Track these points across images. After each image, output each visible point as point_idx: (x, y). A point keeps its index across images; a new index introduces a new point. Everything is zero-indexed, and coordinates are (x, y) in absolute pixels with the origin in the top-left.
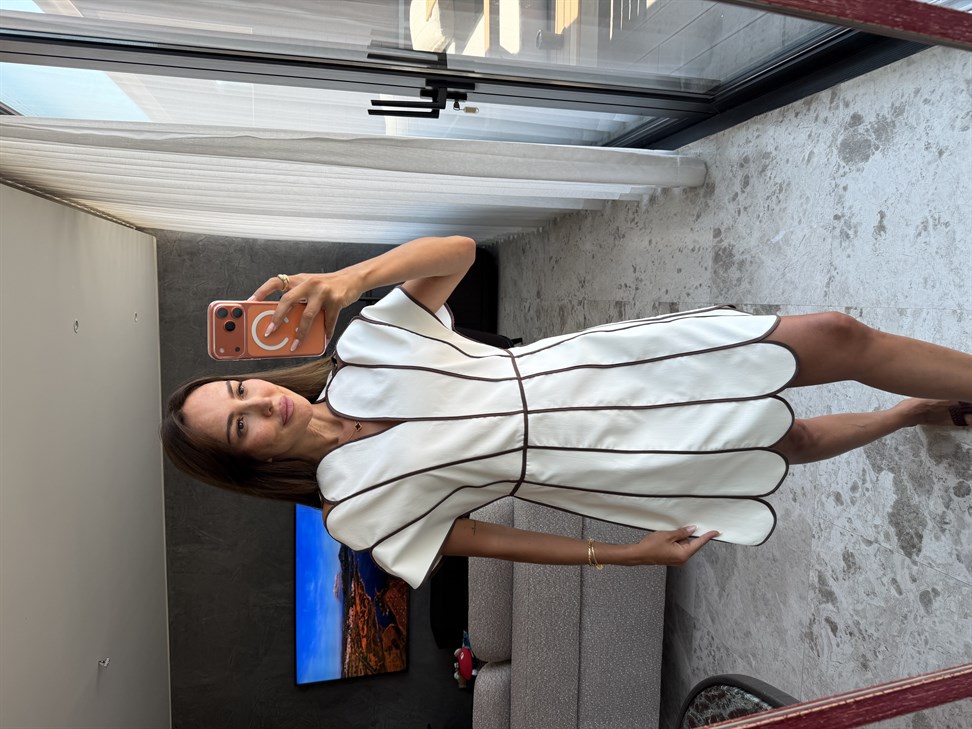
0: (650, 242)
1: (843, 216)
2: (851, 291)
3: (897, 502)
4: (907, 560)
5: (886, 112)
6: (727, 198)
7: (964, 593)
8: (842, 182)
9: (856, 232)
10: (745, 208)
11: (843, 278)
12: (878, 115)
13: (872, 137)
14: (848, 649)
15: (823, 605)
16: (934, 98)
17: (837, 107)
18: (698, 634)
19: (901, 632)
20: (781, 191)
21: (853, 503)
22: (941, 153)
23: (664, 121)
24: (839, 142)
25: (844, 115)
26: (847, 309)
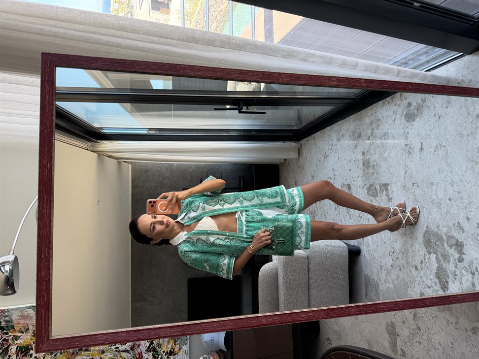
0: (338, 158)
1: (408, 144)
2: (414, 176)
3: (438, 267)
5: (419, 101)
6: (366, 139)
8: (407, 130)
9: (413, 151)
10: (373, 143)
11: (411, 171)
12: (417, 103)
13: (416, 112)
17: (402, 100)
20: (385, 135)
21: (422, 269)
22: (440, 117)
24: (404, 114)
25: (405, 102)
26: (413, 184)
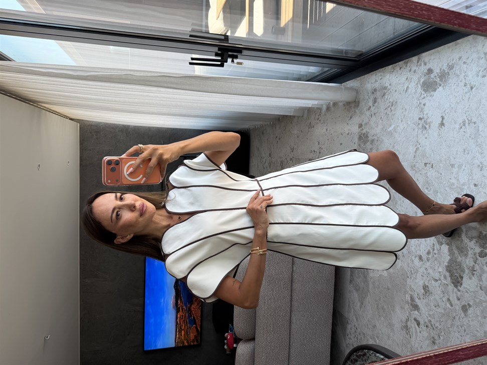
0: (327, 130)
1: (423, 118)
2: (427, 155)
3: (450, 260)
4: (455, 290)
5: (445, 67)
6: (365, 109)
7: (484, 306)
8: (423, 102)
9: (430, 126)
10: (375, 114)
11: (423, 149)
12: (441, 69)
13: (438, 80)
14: (425, 334)
15: (413, 312)
16: (469, 61)
17: (421, 65)
18: (349, 327)
19: (452, 325)
20: (392, 105)
21: (428, 260)
22: (472, 88)
23: (334, 70)
24: (421, 82)
25: (424, 69)
26: (426, 164)
